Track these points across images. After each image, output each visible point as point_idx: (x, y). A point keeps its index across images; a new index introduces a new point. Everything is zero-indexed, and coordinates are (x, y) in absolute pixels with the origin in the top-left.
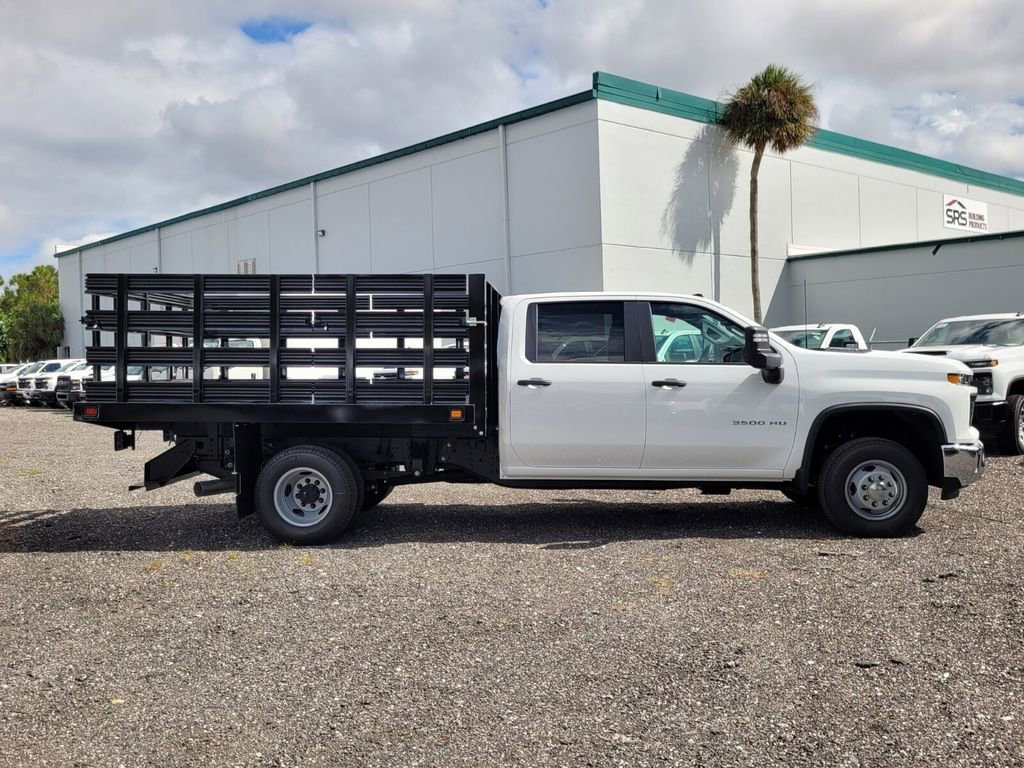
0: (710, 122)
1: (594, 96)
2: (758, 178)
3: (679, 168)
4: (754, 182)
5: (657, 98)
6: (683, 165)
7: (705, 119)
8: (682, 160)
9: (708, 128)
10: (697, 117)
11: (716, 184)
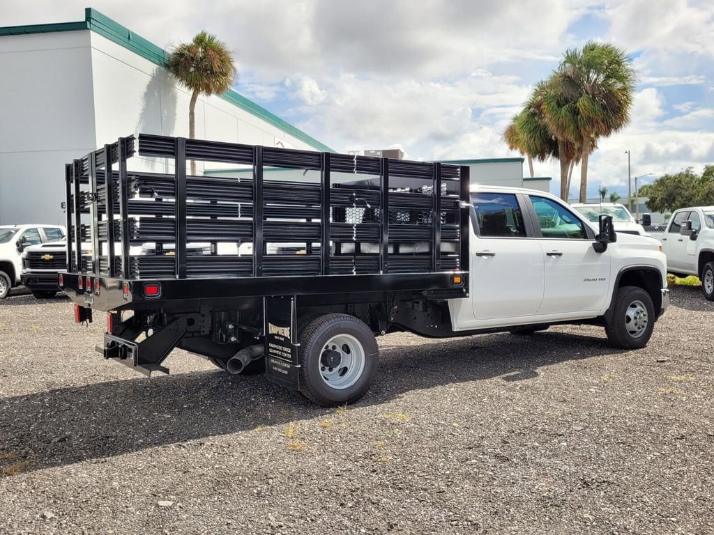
0: (160, 65)
1: (88, 27)
2: (195, 111)
3: (143, 96)
4: (192, 114)
5: (129, 38)
6: (146, 94)
7: (158, 62)
8: (145, 90)
9: (159, 68)
10: (153, 59)
11: (165, 111)
